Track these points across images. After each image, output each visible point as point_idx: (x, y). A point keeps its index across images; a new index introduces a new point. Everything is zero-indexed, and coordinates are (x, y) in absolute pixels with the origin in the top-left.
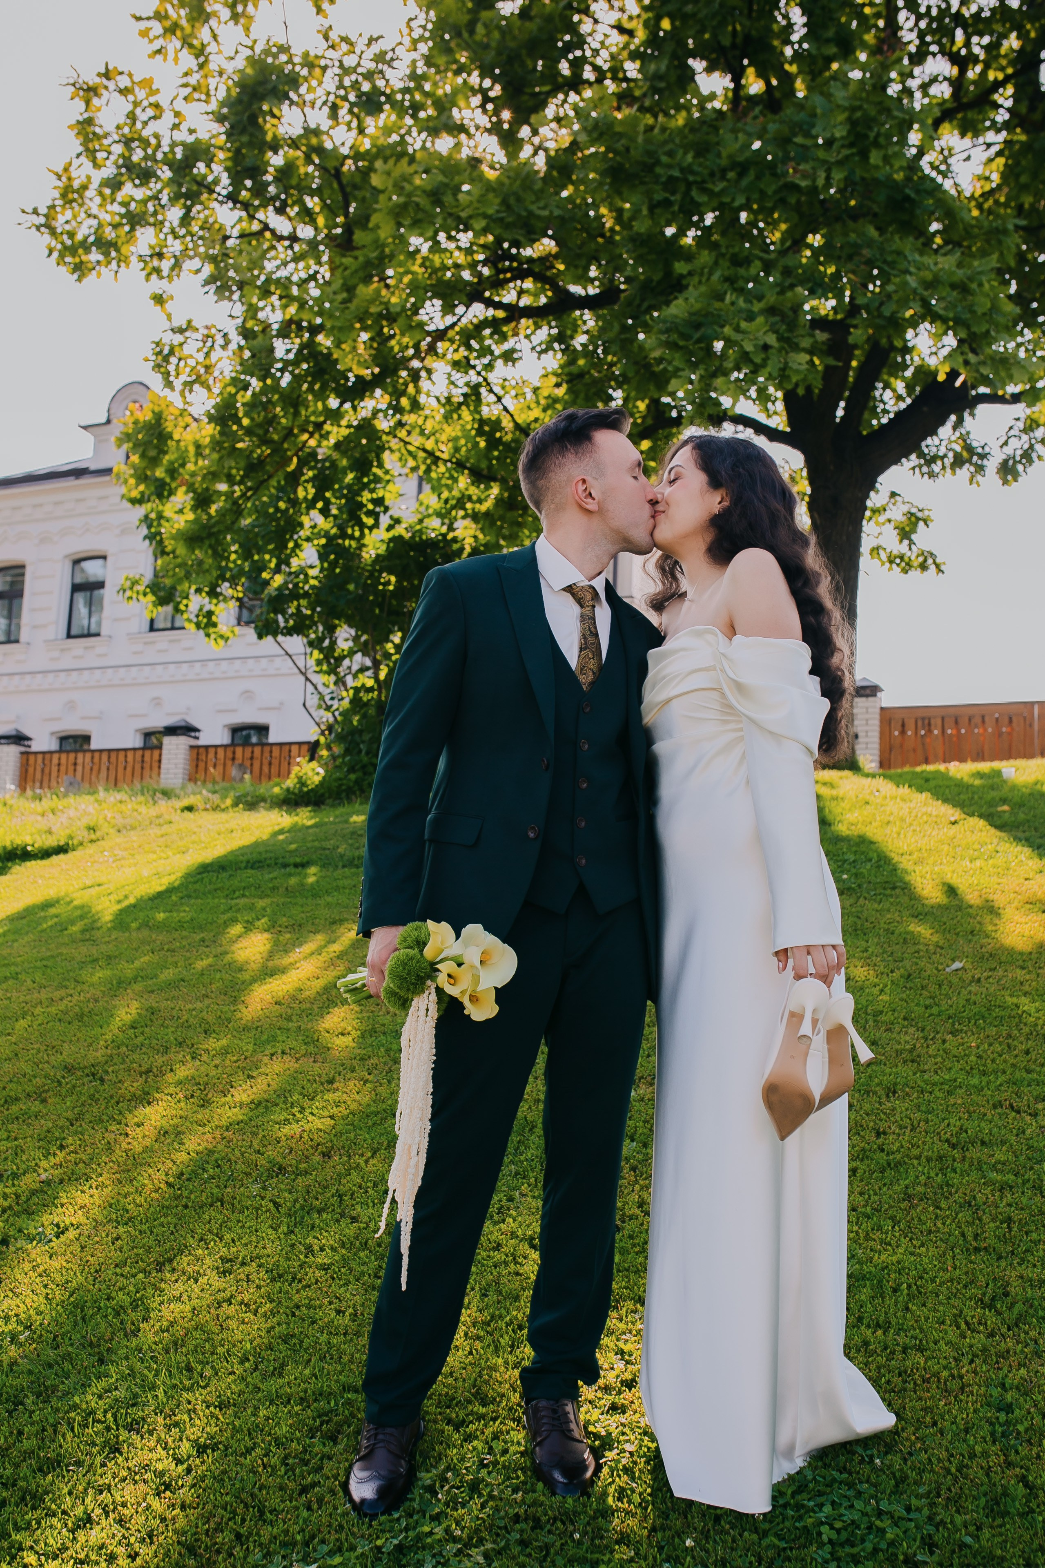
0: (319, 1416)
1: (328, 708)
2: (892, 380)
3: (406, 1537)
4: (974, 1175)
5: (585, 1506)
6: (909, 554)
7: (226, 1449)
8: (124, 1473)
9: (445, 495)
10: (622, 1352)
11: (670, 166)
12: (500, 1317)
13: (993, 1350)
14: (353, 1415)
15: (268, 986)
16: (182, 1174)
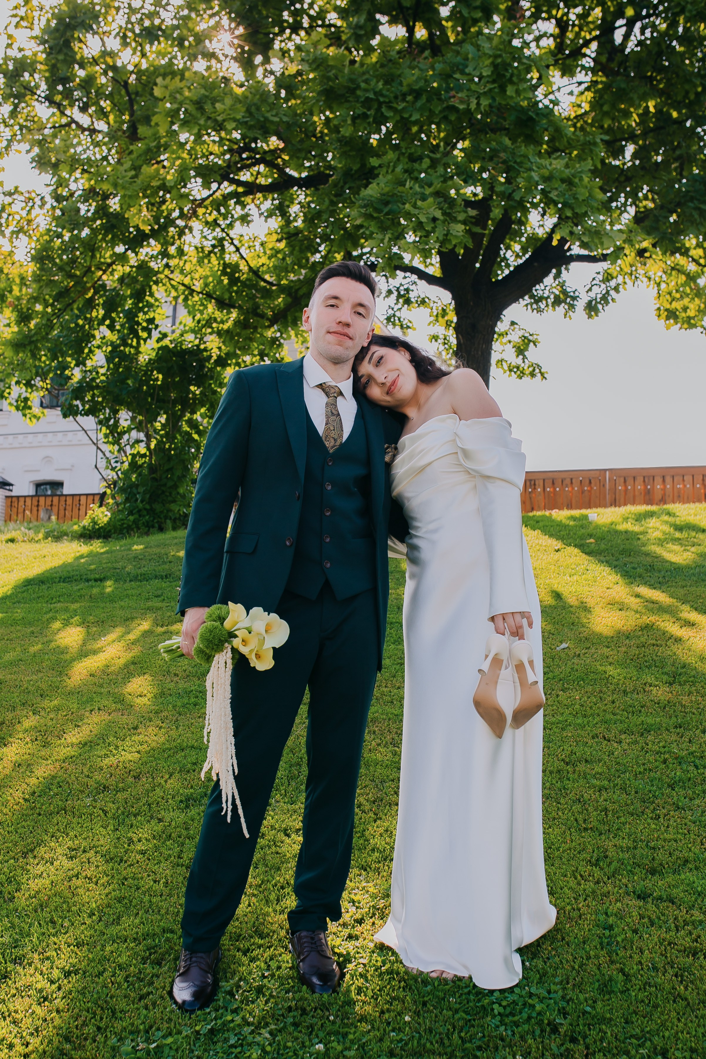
0: (148, 949)
1: (113, 469)
2: (512, 243)
3: (216, 1024)
4: (582, 782)
5: (336, 999)
6: (523, 365)
7: (84, 973)
8: (13, 991)
9: (198, 316)
10: (353, 902)
11: (366, 90)
12: (268, 881)
13: (599, 892)
14: (172, 948)
15: (84, 664)
16: (35, 793)
